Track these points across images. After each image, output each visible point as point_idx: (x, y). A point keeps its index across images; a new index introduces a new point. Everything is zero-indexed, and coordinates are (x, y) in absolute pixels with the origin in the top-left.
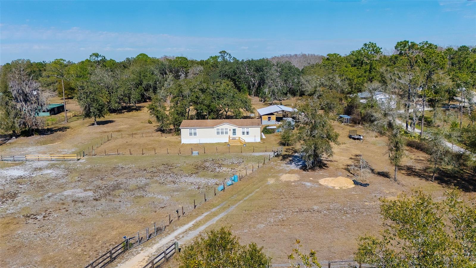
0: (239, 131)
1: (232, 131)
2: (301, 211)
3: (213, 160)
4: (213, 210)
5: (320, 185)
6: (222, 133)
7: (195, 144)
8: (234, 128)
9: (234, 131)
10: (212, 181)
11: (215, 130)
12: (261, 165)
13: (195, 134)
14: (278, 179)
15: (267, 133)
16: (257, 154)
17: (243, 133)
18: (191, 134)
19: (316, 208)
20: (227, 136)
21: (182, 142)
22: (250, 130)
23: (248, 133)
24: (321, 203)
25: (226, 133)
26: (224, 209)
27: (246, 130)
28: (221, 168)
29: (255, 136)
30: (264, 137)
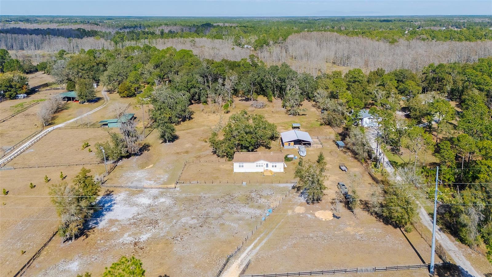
0: (270, 165)
1: (266, 164)
2: (303, 238)
3: (256, 191)
4: (262, 235)
5: (315, 217)
6: (260, 166)
7: (243, 173)
8: (267, 163)
9: (267, 165)
10: (258, 212)
11: (255, 164)
12: (284, 197)
13: (243, 166)
14: (293, 211)
15: (288, 161)
16: (281, 185)
17: (273, 166)
18: (240, 166)
19: (311, 235)
20: (263, 167)
21: (234, 171)
22: (277, 164)
23: (276, 166)
24: (314, 231)
25: (262, 166)
26: (267, 234)
27: (274, 164)
28: (261, 199)
29: (280, 168)
30: (286, 166)
